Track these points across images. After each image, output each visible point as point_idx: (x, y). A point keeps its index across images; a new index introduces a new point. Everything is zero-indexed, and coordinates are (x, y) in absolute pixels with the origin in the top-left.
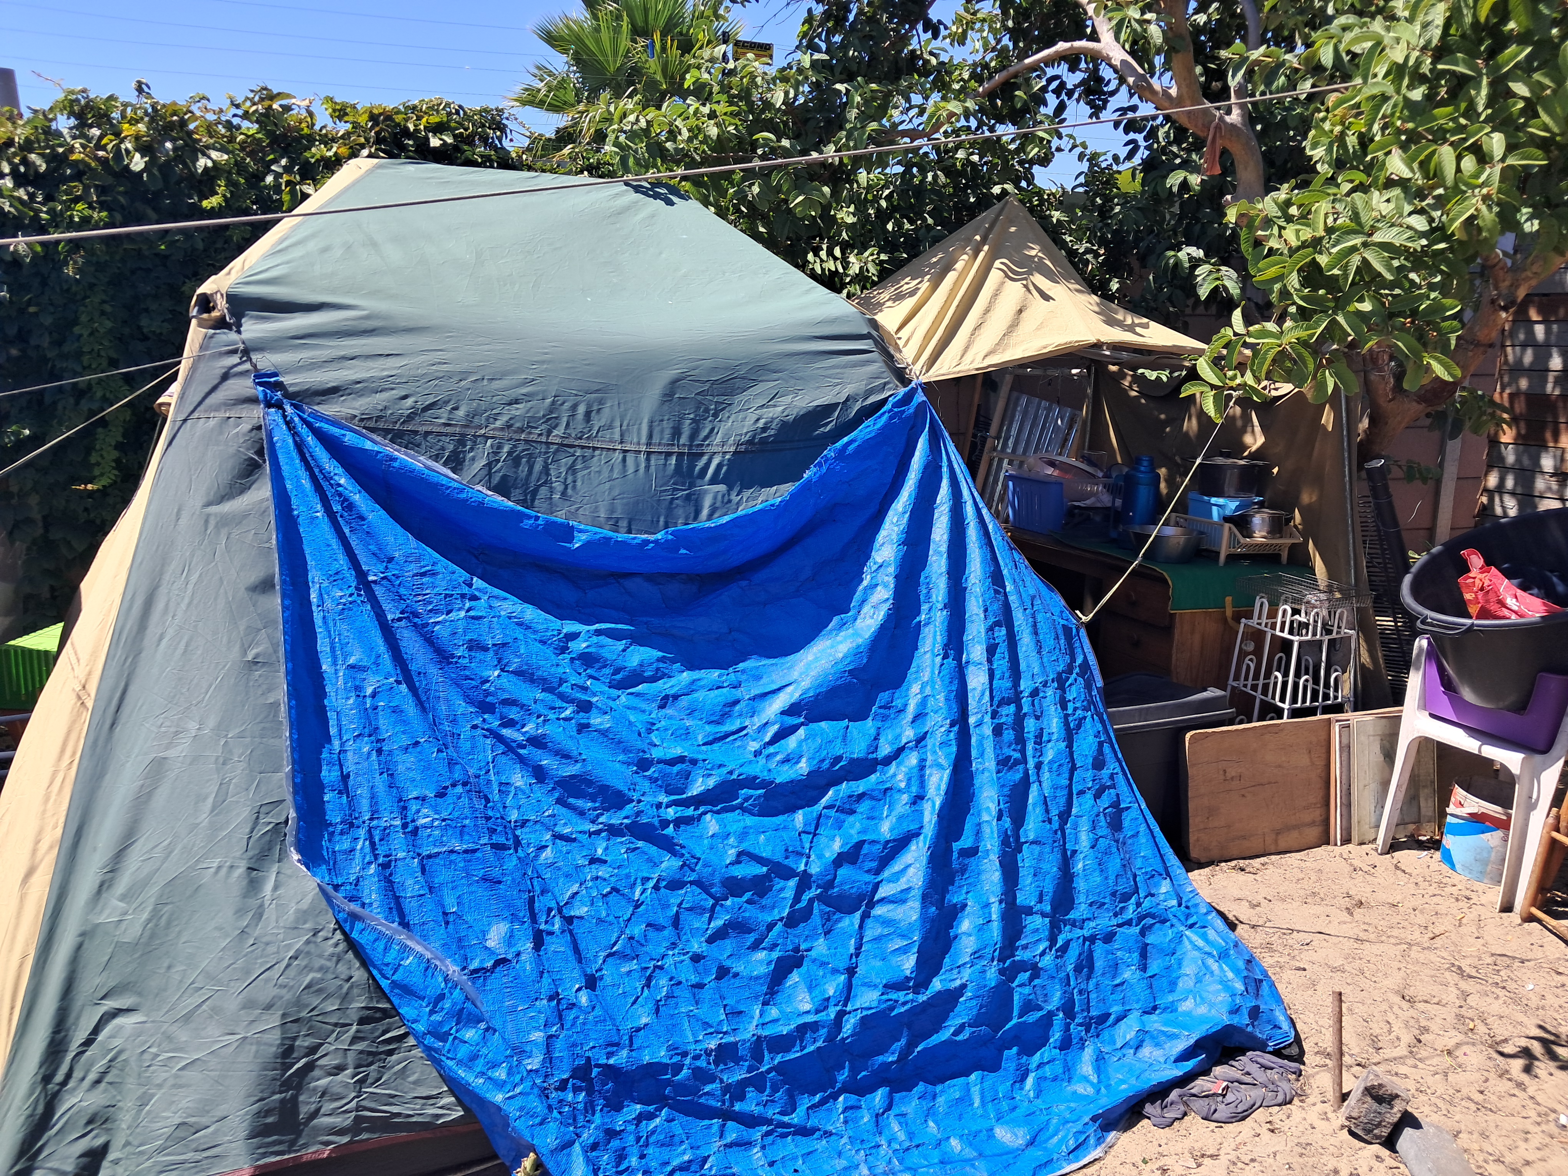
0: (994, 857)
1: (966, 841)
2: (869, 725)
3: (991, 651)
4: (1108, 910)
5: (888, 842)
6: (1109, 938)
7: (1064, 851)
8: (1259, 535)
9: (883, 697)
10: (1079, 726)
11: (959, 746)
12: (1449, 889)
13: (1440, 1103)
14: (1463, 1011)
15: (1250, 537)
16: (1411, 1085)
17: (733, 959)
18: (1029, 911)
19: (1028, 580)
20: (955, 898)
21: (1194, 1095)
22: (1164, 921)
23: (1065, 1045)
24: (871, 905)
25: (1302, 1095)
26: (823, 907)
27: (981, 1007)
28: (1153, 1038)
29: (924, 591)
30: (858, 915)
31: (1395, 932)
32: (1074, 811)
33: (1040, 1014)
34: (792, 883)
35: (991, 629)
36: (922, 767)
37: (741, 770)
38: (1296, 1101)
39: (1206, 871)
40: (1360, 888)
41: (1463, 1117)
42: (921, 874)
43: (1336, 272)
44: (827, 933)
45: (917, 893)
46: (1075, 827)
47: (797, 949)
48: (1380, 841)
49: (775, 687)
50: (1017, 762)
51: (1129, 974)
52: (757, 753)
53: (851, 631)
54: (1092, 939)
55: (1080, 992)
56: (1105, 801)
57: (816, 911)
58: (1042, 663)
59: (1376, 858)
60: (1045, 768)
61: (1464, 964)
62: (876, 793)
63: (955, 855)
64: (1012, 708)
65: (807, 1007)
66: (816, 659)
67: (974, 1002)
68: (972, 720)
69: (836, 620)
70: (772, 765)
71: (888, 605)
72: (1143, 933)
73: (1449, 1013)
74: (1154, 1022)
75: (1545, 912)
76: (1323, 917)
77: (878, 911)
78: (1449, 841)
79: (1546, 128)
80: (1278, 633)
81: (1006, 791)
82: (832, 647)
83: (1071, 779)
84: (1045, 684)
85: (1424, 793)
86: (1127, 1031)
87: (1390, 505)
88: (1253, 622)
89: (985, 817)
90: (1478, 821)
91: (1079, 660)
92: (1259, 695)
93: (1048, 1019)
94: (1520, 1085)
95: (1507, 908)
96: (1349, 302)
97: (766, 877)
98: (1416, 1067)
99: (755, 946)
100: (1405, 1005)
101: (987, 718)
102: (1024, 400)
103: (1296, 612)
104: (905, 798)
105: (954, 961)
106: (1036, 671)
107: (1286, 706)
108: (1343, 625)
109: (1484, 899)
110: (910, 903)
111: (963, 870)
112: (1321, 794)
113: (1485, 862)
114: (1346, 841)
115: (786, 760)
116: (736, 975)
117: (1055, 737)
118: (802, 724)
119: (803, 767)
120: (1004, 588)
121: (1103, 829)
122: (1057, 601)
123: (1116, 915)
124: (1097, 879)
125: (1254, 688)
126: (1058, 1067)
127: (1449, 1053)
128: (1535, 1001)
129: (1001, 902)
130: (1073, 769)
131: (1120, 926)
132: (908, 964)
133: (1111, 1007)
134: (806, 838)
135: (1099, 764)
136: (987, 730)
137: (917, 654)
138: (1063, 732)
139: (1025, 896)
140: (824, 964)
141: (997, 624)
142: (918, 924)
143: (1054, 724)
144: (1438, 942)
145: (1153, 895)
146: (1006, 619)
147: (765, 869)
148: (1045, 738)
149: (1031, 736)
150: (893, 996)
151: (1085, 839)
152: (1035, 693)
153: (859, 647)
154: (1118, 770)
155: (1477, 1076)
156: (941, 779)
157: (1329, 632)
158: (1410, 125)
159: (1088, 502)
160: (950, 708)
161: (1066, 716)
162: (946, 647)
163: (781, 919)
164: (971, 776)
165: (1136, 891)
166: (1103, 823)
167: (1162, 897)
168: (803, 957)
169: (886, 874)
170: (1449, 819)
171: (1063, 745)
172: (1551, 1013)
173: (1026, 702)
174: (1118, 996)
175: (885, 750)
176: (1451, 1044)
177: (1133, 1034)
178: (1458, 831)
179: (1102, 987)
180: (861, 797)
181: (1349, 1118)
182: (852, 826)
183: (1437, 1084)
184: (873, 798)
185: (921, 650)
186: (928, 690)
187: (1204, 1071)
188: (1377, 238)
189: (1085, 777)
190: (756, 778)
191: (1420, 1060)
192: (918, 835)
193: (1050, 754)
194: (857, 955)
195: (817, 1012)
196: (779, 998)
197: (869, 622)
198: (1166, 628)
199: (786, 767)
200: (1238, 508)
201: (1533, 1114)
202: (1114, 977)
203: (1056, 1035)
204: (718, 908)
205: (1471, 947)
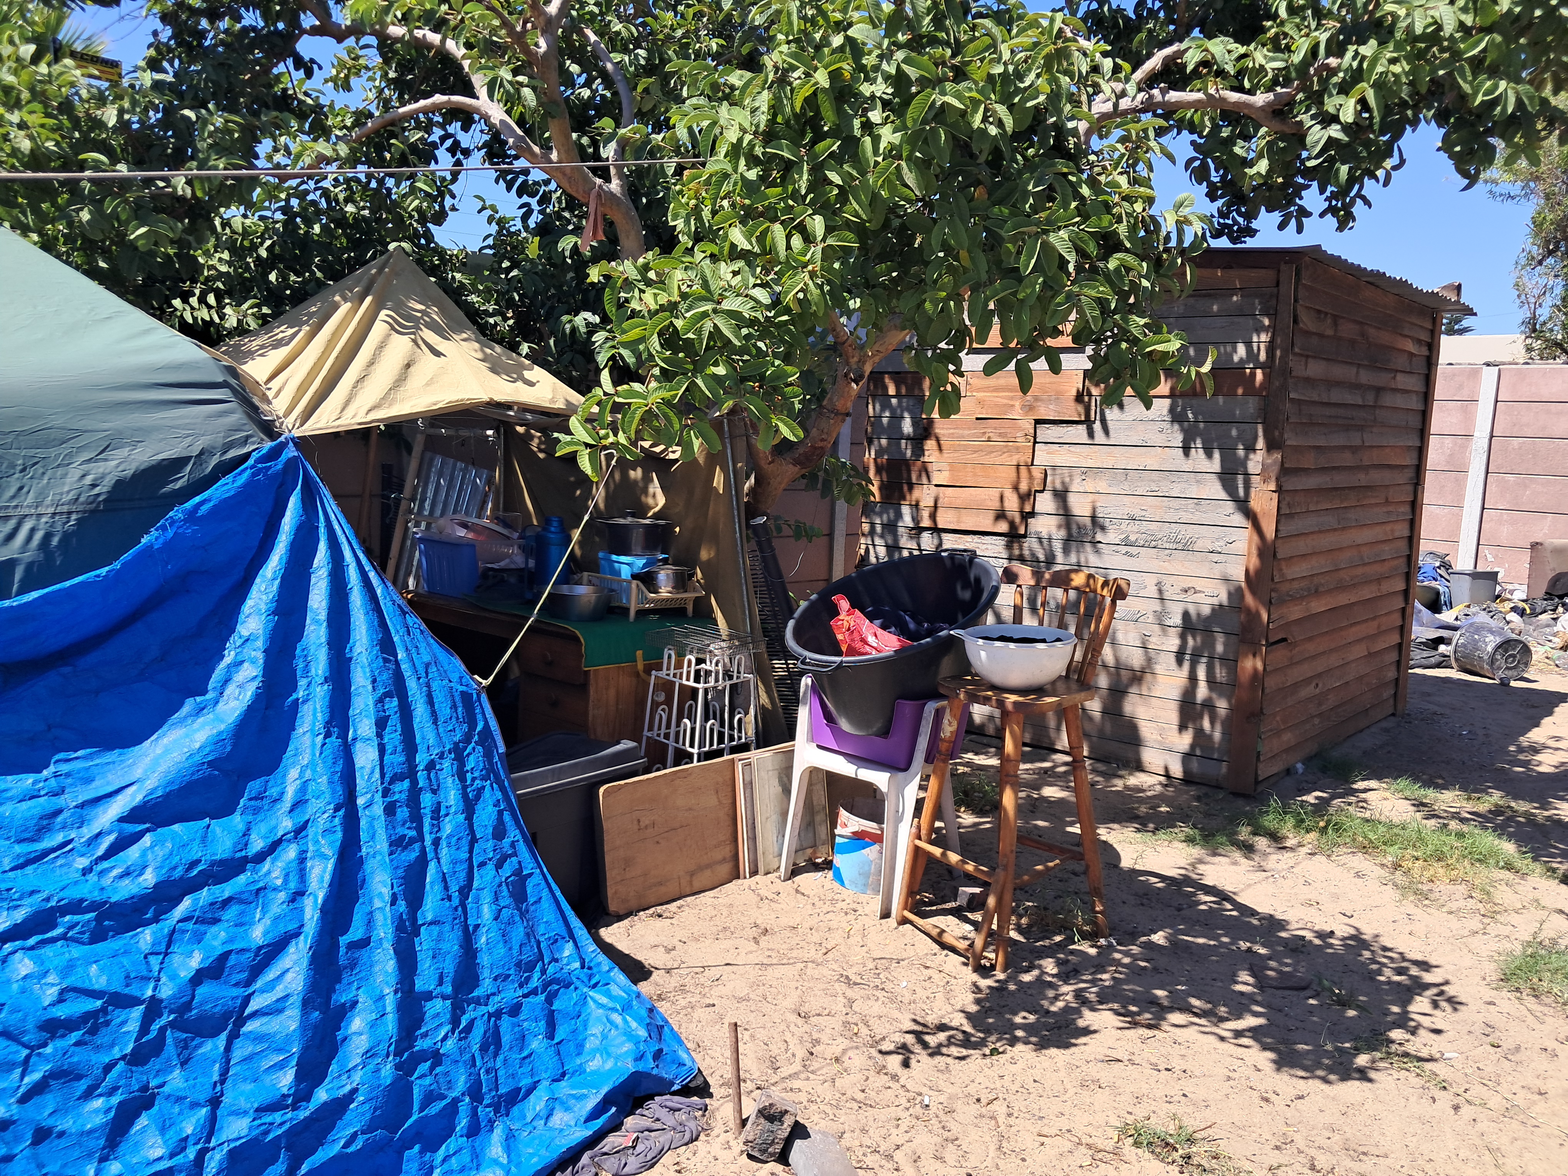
0: (388, 945)
1: (356, 933)
2: (237, 820)
3: (381, 724)
4: (513, 981)
5: (260, 948)
6: (515, 1010)
7: (466, 927)
8: (665, 591)
9: (254, 787)
10: (478, 797)
11: (345, 832)
12: (840, 905)
13: (828, 1109)
14: (849, 1018)
15: (656, 592)
16: (803, 1097)
17: (58, 1115)
18: (429, 996)
19: (422, 646)
20: (342, 997)
21: (605, 1154)
22: (567, 986)
23: (473, 1131)
24: (241, 1021)
25: (706, 1130)
26: (178, 1034)
27: (375, 1110)
28: (562, 1103)
29: (301, 665)
30: (224, 1036)
31: (794, 954)
32: (476, 884)
33: (444, 1102)
34: (137, 1012)
35: (380, 701)
36: (302, 860)
37: (62, 895)
38: (702, 1137)
39: (626, 922)
40: (765, 917)
41: (847, 1119)
42: (301, 978)
43: (691, 335)
44: (183, 1064)
45: (296, 1000)
46: (477, 900)
47: (145, 1088)
48: (782, 869)
49: (110, 789)
50: (412, 841)
51: (537, 1044)
52: (86, 871)
53: (211, 716)
54: (498, 1014)
55: (487, 1072)
56: (507, 870)
57: (169, 1041)
58: (438, 734)
59: (780, 886)
60: (444, 843)
61: (851, 973)
62: (243, 896)
63: (343, 950)
64: (406, 784)
65: (159, 1152)
66: (167, 751)
67: (367, 1106)
68: (361, 801)
69: (189, 705)
70: (107, 881)
71: (255, 684)
72: (549, 1001)
73: (836, 1023)
74: (564, 1088)
75: (916, 914)
76: (733, 950)
77: (250, 1027)
78: (839, 860)
79: (857, 216)
80: (685, 682)
81: (400, 872)
82: (187, 736)
83: (471, 851)
84: (441, 756)
85: (819, 818)
86: (537, 1103)
87: (774, 557)
88: (663, 674)
89: (378, 904)
90: (860, 839)
91: (480, 726)
92: (671, 743)
93: (454, 1105)
94: (895, 1077)
95: (886, 915)
96: (706, 365)
97: (103, 1010)
98: (808, 1079)
99: (89, 1094)
100: (800, 1021)
101: (378, 796)
102: (438, 461)
103: (700, 661)
104: (282, 896)
105: (342, 1066)
106: (431, 742)
107: (695, 751)
108: (742, 670)
109: (867, 910)
110: (288, 1013)
111: (353, 965)
112: (728, 831)
113: (867, 875)
114: (754, 872)
115: (126, 874)
116: (61, 1134)
117: (453, 810)
118: (148, 830)
119: (149, 878)
120: (396, 656)
121: (506, 900)
122: (456, 665)
123: (521, 986)
124: (501, 950)
125: (667, 736)
126: (465, 1157)
127: (837, 1060)
128: (908, 997)
129: (396, 992)
130: (473, 841)
131: (525, 996)
132: (286, 1080)
133: (519, 1081)
134: (155, 961)
135: (499, 833)
136: (378, 809)
137: (294, 735)
138: (461, 804)
139: (424, 982)
140: (180, 1099)
141: (388, 695)
142: (297, 1033)
143: (452, 796)
144: (830, 955)
145: (557, 960)
146: (399, 688)
147: (99, 1003)
148: (442, 813)
149: (427, 811)
150: (268, 1119)
151: (487, 912)
152: (430, 766)
153: (220, 733)
154: (519, 837)
155: (860, 1077)
156: (324, 871)
157: (731, 678)
158: (747, 202)
159: (502, 564)
160: (334, 792)
161: (464, 788)
162: (328, 724)
163: (123, 1058)
164: (361, 861)
165: (541, 957)
166: (505, 893)
167: (565, 961)
168: (153, 1096)
169: (259, 984)
170: (838, 840)
171: (461, 818)
172: (921, 1005)
173: (421, 776)
174: (526, 1069)
175: (257, 844)
176: (838, 1051)
177: (543, 1104)
178: (846, 850)
179: (510, 1062)
180: (227, 902)
181: (746, 1143)
182: (215, 937)
183: (826, 1092)
184: (242, 902)
185: (300, 731)
186: (308, 774)
187: (615, 1126)
188: (726, 305)
189: (486, 847)
190: (82, 900)
191: (813, 1072)
192: (297, 934)
193: (448, 828)
194: (223, 1082)
195: (172, 1156)
196: (122, 1148)
197: (233, 704)
198: (582, 686)
199: (126, 881)
200: (645, 566)
201: (903, 1101)
202: (521, 1050)
203: (463, 1122)
204: (33, 1059)
205: (857, 955)
